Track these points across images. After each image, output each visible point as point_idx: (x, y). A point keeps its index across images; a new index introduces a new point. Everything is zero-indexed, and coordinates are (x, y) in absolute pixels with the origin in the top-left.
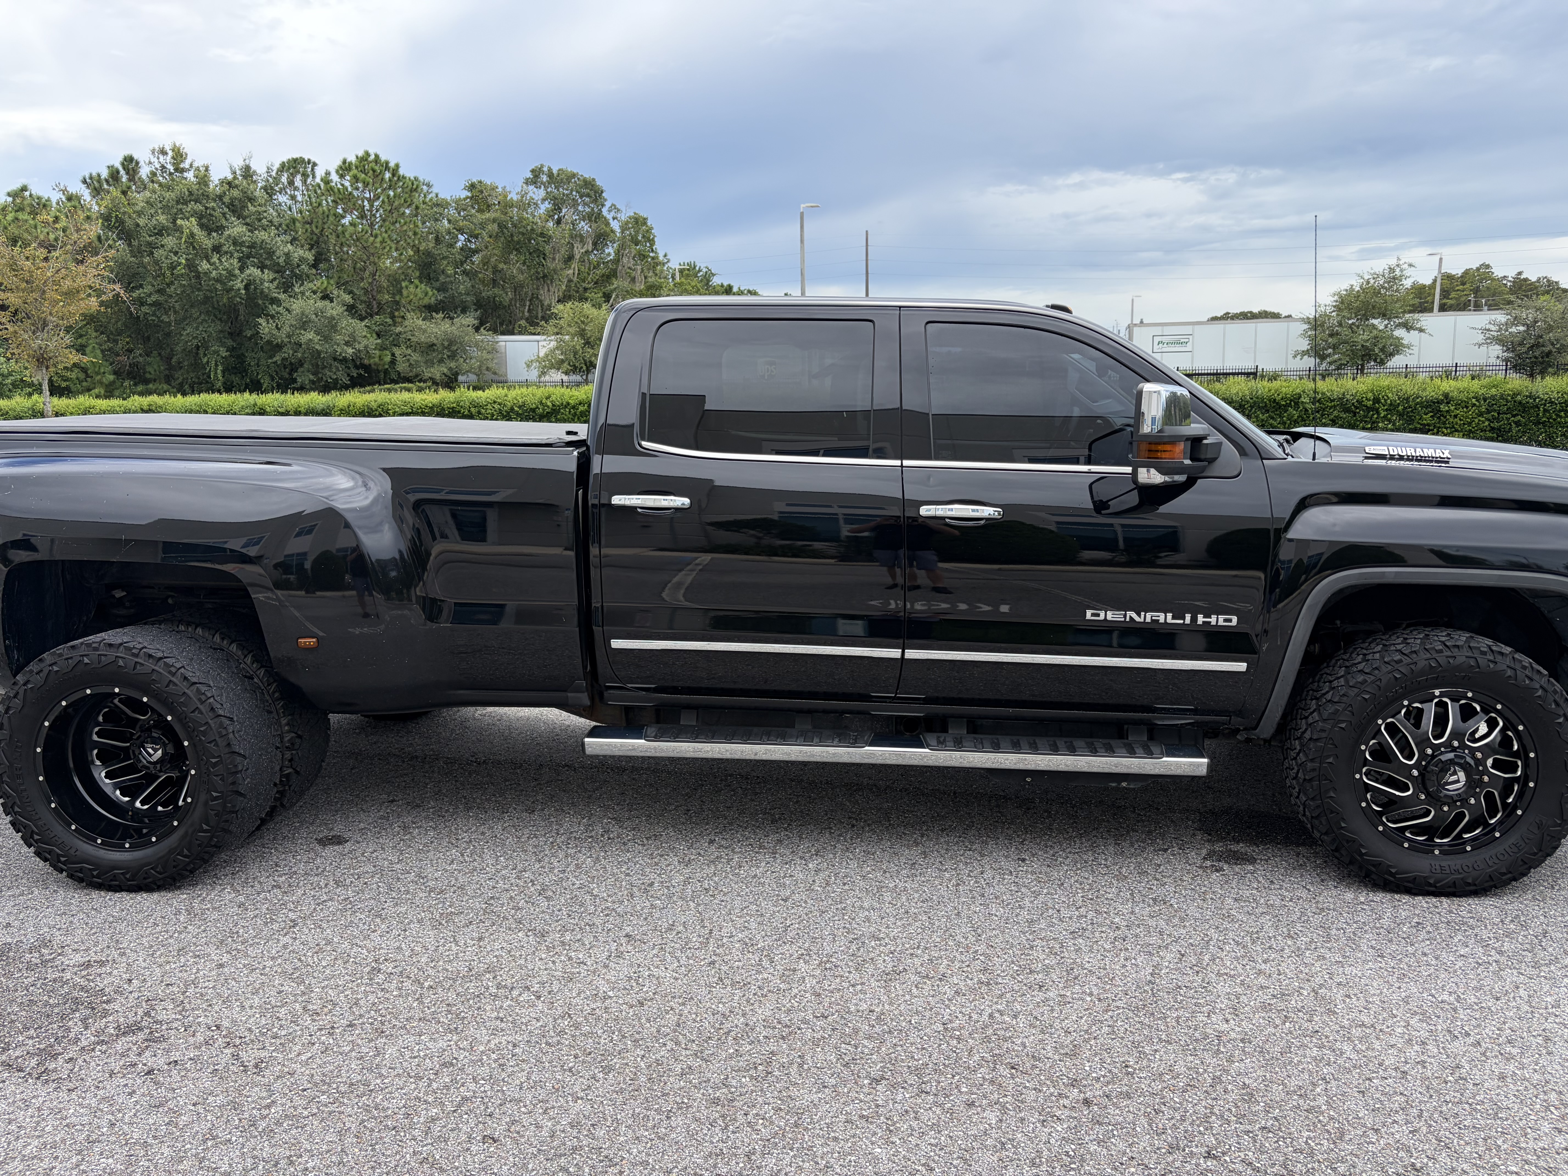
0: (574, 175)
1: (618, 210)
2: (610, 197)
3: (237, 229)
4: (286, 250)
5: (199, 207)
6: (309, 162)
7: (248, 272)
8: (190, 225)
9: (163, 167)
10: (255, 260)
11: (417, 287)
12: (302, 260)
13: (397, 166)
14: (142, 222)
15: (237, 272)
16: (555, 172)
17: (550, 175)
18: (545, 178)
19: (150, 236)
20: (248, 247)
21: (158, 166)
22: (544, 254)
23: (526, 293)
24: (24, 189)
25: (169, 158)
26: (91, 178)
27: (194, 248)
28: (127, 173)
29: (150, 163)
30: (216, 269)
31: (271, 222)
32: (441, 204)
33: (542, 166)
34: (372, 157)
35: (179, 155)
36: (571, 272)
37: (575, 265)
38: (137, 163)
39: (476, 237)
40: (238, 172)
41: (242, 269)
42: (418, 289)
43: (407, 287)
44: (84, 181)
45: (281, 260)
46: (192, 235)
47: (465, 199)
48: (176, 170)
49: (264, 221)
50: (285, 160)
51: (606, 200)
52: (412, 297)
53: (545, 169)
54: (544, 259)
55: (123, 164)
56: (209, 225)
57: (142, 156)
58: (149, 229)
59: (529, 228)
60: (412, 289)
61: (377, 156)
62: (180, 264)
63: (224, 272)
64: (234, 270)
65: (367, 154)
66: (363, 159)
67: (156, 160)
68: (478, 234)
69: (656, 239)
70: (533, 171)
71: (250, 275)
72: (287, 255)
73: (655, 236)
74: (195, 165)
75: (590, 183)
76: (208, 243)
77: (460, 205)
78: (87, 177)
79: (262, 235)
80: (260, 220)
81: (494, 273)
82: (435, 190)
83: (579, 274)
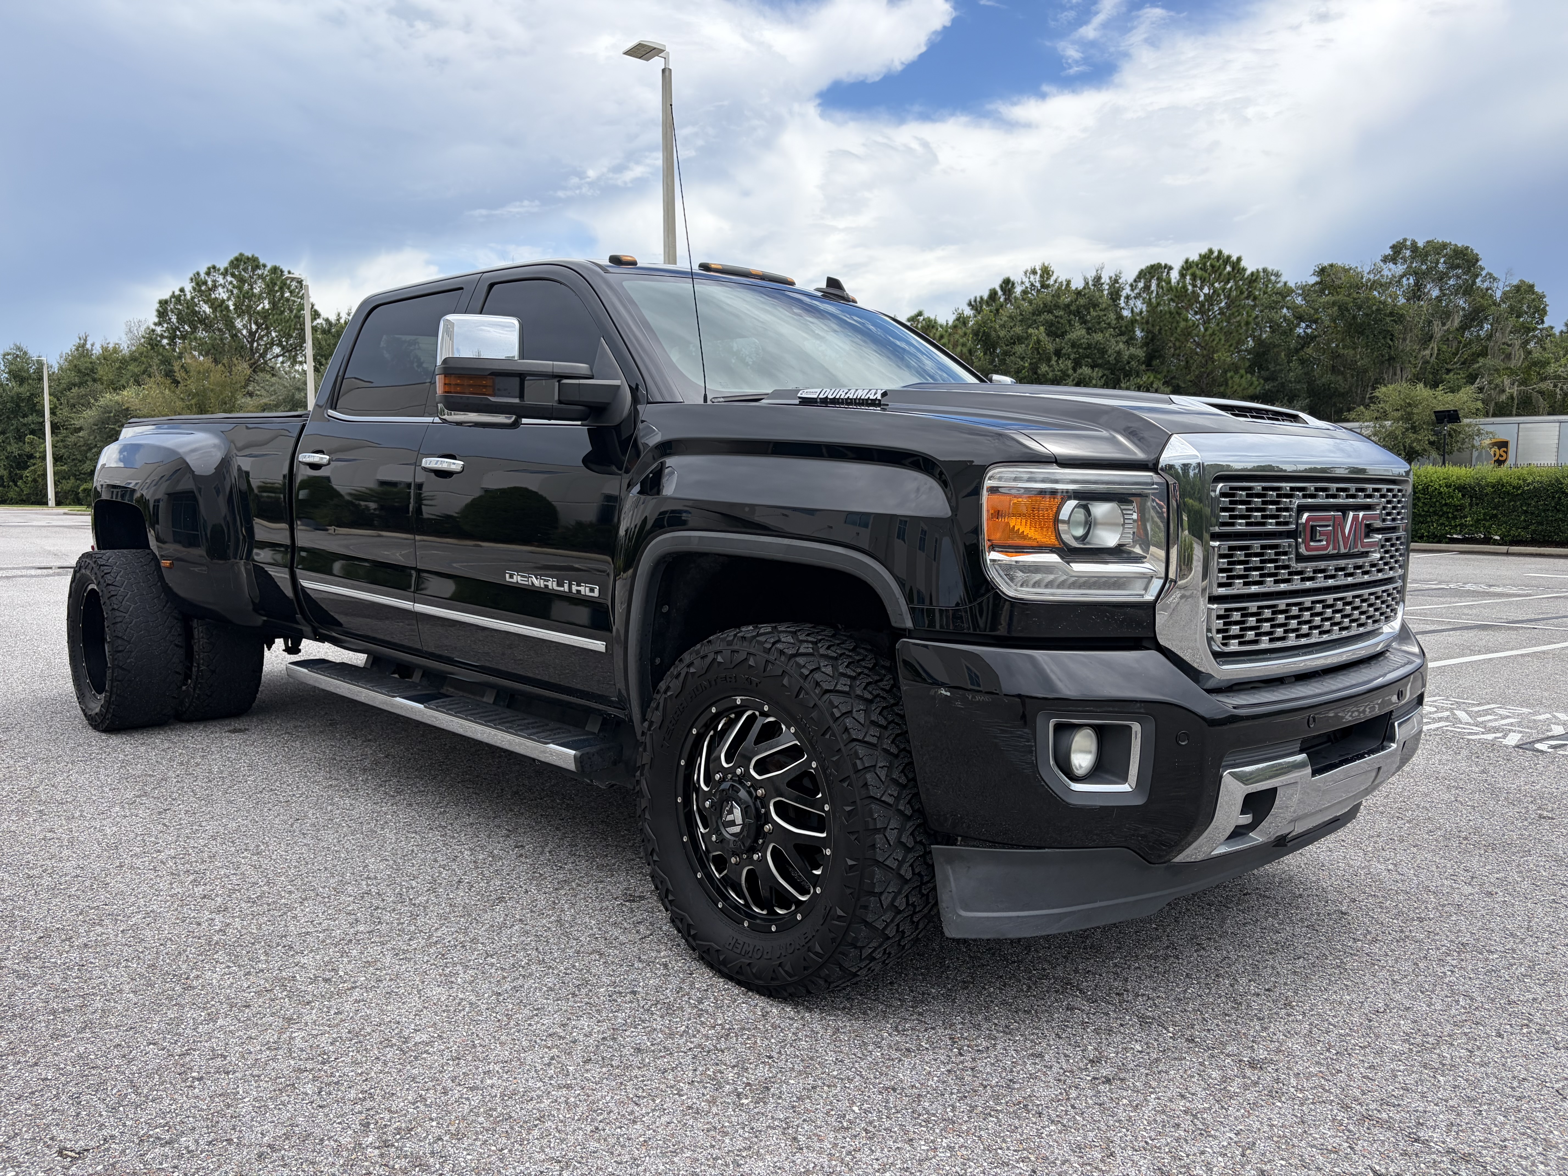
0: (1444, 246)
1: (1495, 279)
2: (1487, 264)
3: (1078, 333)
4: (1117, 349)
5: (1050, 317)
6: (1166, 266)
7: (1079, 371)
8: (1039, 333)
9: (1032, 285)
10: (1089, 360)
11: (1242, 377)
12: (1132, 357)
13: (1239, 259)
14: (1002, 333)
15: (1070, 372)
16: (1421, 244)
17: (1414, 247)
18: (1408, 253)
19: (1007, 345)
20: (1085, 349)
21: (1028, 285)
22: (1392, 335)
23: (1370, 377)
24: (920, 314)
25: (1038, 277)
26: (975, 301)
27: (1039, 353)
28: (1004, 294)
29: (1022, 283)
30: (1053, 371)
31: (1109, 324)
32: (1286, 292)
33: (1405, 240)
34: (1216, 254)
35: (1046, 272)
36: (1428, 352)
37: (1434, 345)
38: (1013, 284)
39: (1316, 322)
40: (1090, 283)
41: (1075, 370)
42: (1243, 379)
43: (1232, 377)
44: (970, 304)
45: (1112, 359)
46: (1039, 341)
47: (1313, 285)
48: (1043, 286)
49: (1103, 325)
50: (1143, 267)
51: (1482, 269)
52: (1235, 387)
53: (1408, 243)
54: (1391, 340)
55: (1001, 287)
56: (1054, 331)
57: (1017, 277)
58: (1007, 340)
59: (1374, 308)
60: (1237, 379)
61: (1220, 252)
62: (1024, 368)
63: (1059, 373)
64: (1067, 370)
65: (1211, 251)
66: (1205, 257)
67: (1027, 280)
68: (1318, 319)
69: (1547, 308)
70: (1393, 247)
71: (1081, 374)
72: (1119, 353)
73: (1546, 305)
74: (1060, 280)
75: (1462, 252)
76: (1051, 347)
77: (1306, 291)
78: (972, 300)
79: (1098, 337)
80: (1099, 323)
81: (1333, 358)
82: (1283, 279)
83: (1438, 354)
